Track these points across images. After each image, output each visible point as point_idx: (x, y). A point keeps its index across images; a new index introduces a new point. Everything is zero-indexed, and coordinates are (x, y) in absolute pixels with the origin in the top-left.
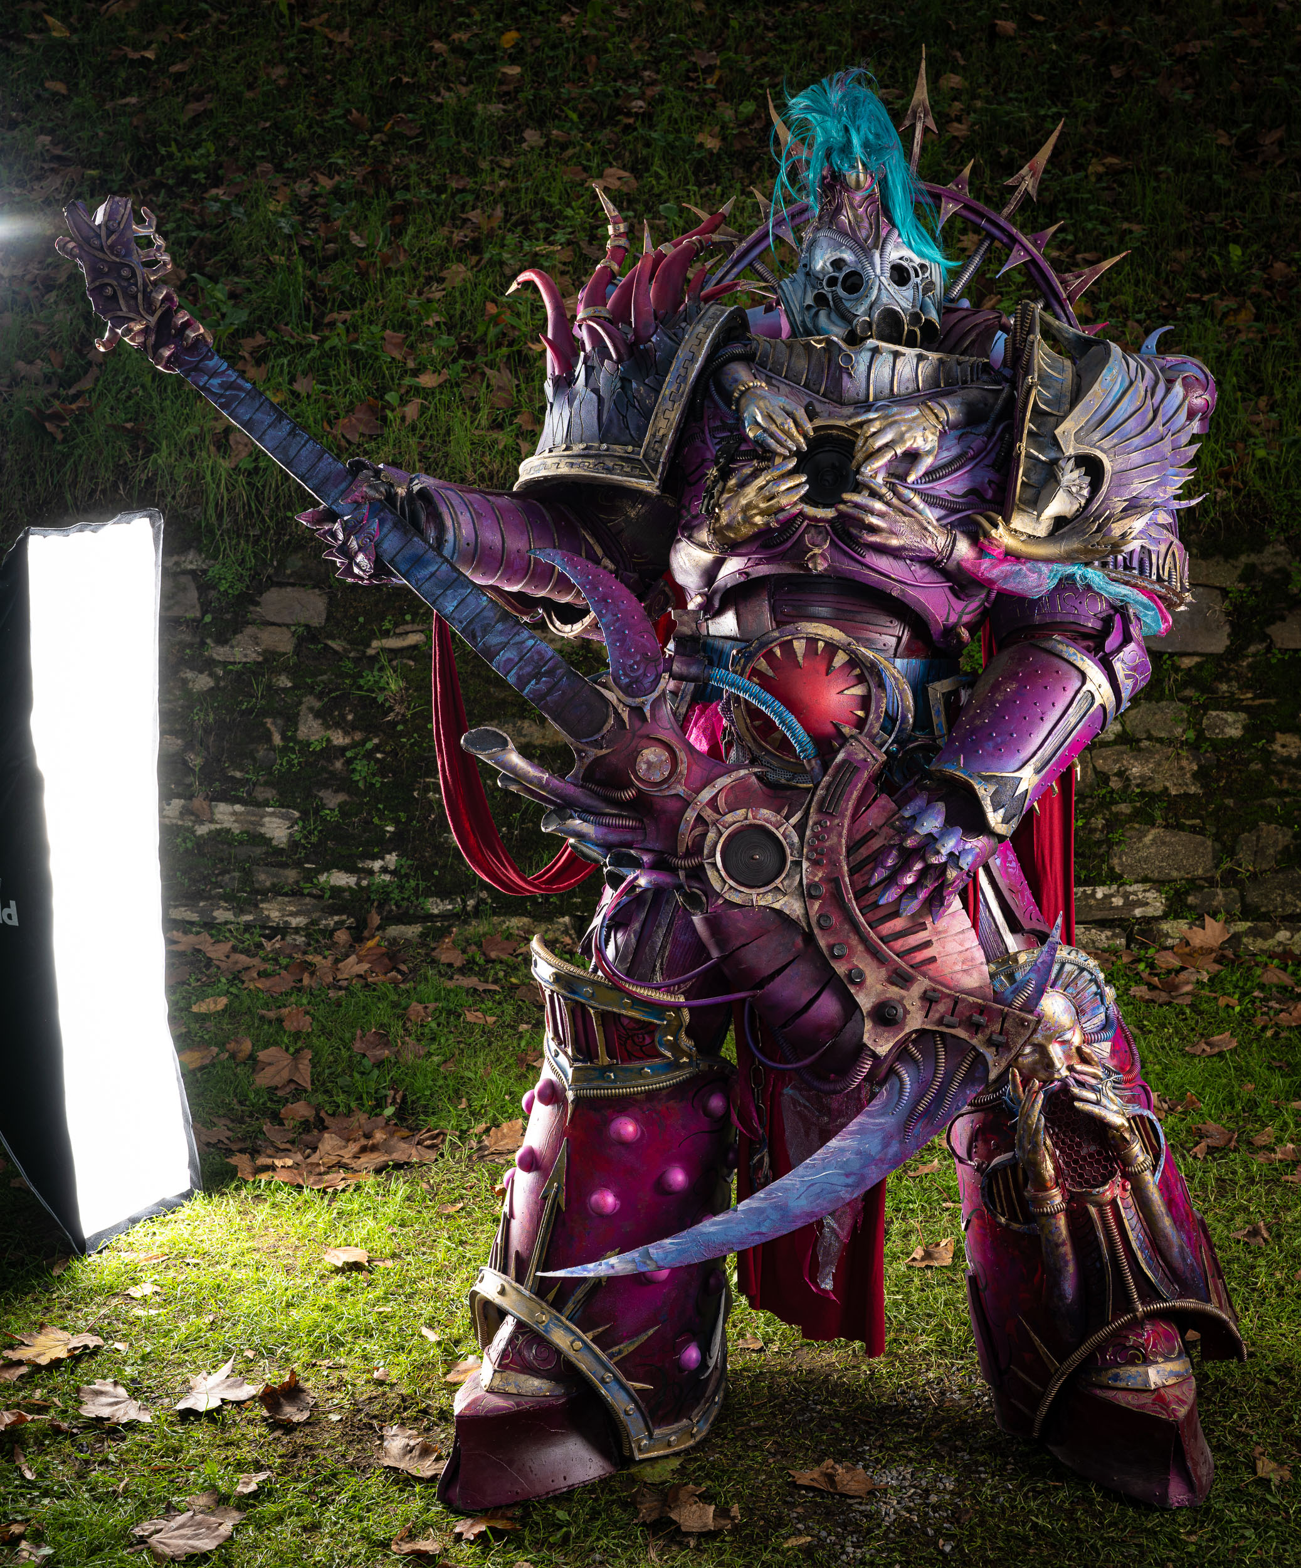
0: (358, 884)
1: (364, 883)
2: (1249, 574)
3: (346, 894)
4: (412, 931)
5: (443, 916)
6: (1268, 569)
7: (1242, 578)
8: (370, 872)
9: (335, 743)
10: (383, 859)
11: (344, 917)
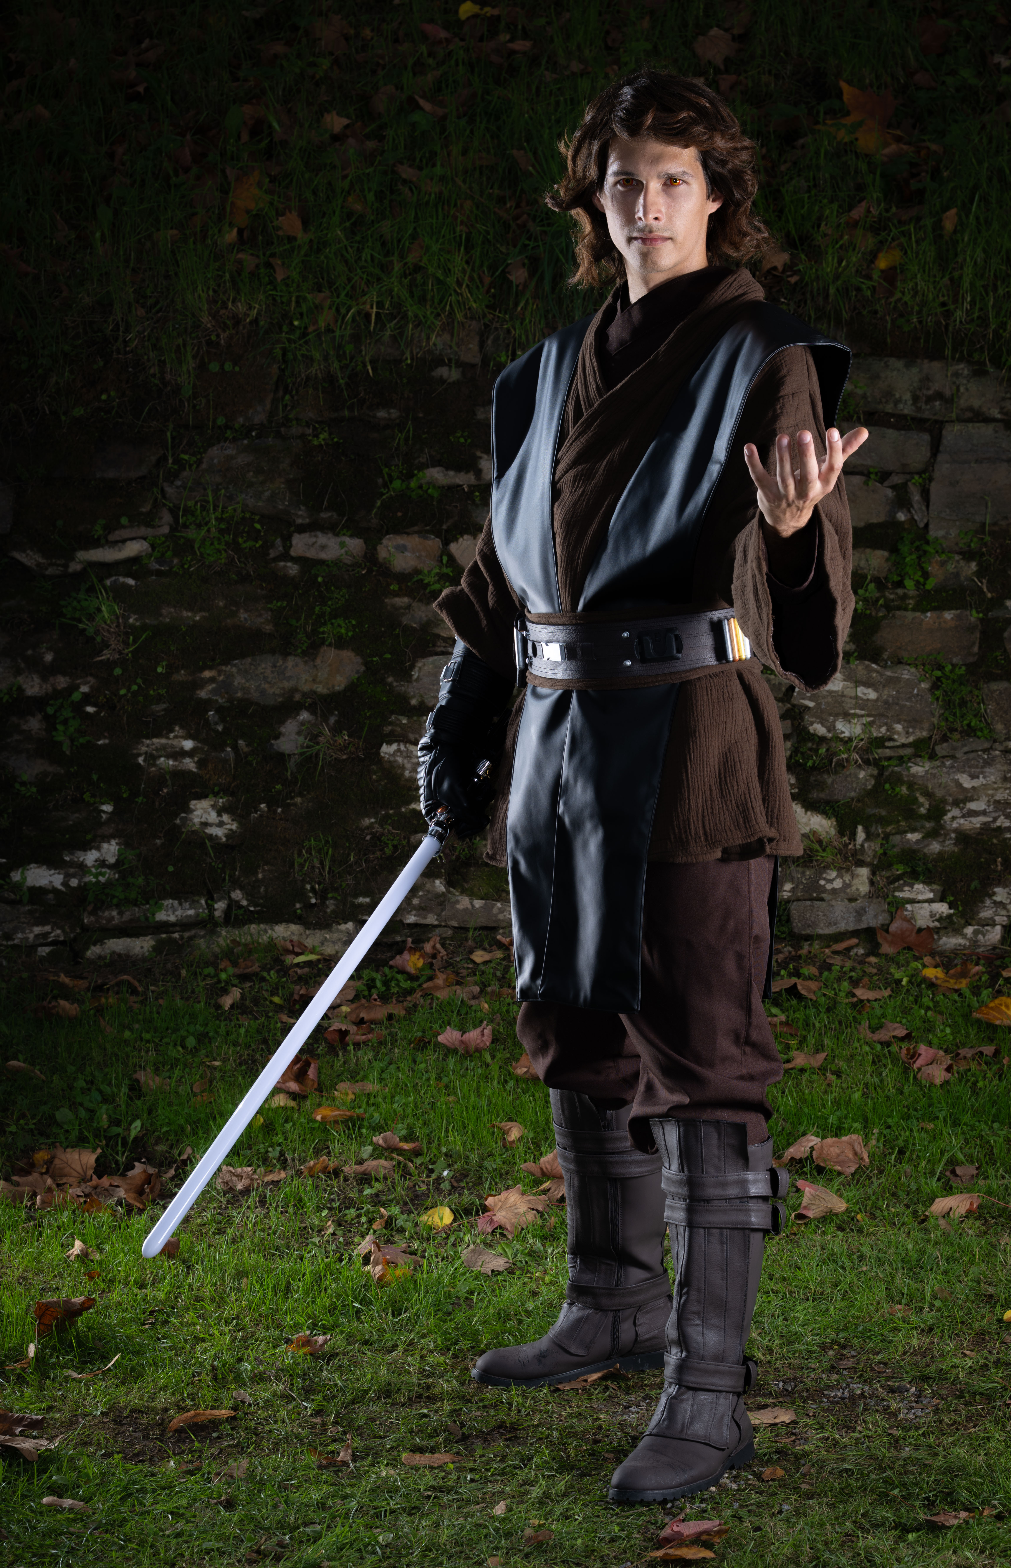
0: (65, 884)
1: (74, 883)
3: (51, 896)
4: (142, 946)
5: (184, 925)
8: (82, 868)
9: (30, 692)
10: (98, 848)
11: (48, 928)
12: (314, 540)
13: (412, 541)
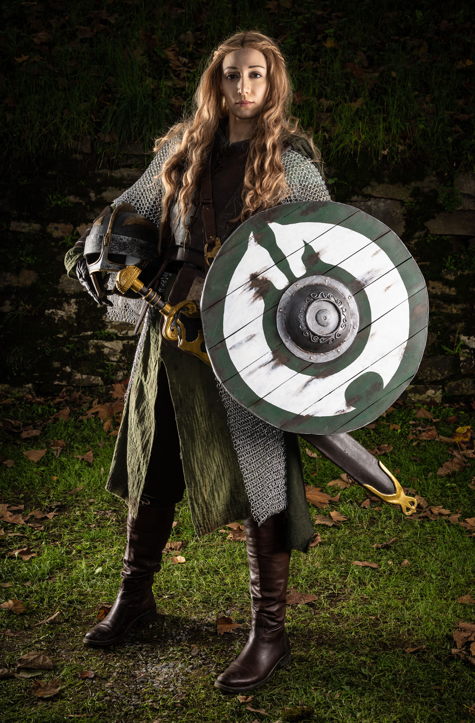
2: (416, 193)
6: (426, 190)
7: (412, 195)
12: (20, 224)
13: (61, 226)
